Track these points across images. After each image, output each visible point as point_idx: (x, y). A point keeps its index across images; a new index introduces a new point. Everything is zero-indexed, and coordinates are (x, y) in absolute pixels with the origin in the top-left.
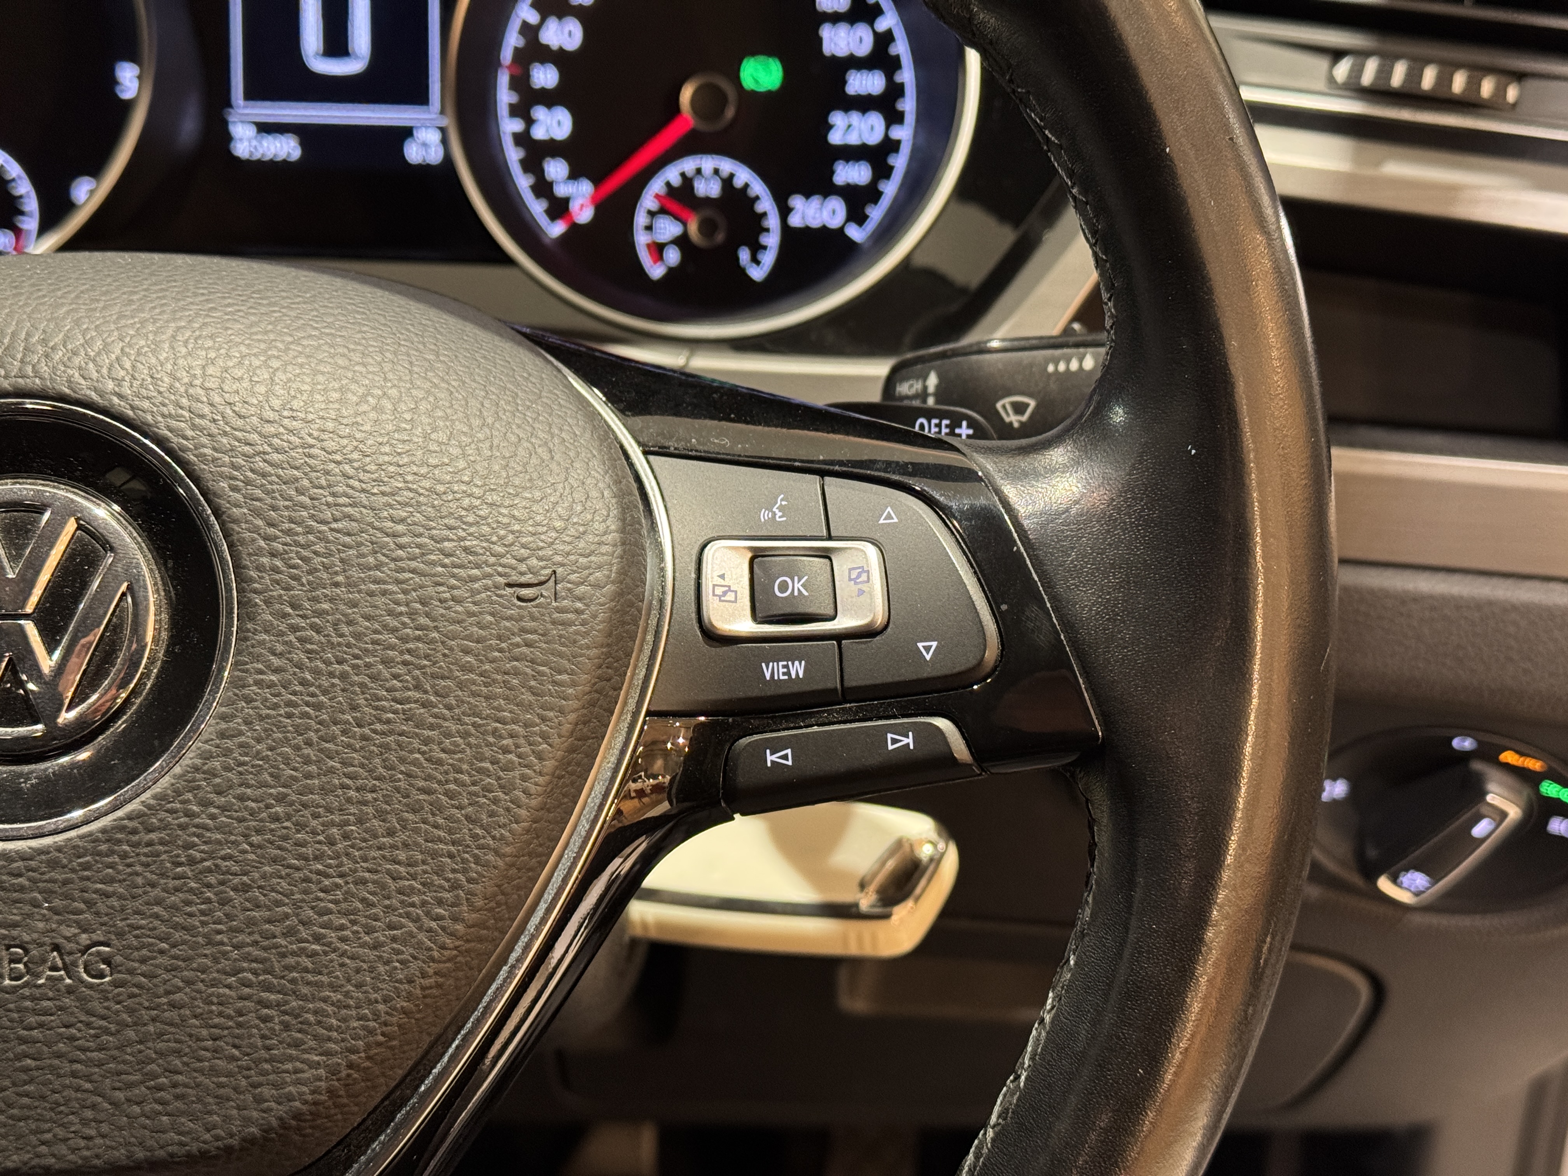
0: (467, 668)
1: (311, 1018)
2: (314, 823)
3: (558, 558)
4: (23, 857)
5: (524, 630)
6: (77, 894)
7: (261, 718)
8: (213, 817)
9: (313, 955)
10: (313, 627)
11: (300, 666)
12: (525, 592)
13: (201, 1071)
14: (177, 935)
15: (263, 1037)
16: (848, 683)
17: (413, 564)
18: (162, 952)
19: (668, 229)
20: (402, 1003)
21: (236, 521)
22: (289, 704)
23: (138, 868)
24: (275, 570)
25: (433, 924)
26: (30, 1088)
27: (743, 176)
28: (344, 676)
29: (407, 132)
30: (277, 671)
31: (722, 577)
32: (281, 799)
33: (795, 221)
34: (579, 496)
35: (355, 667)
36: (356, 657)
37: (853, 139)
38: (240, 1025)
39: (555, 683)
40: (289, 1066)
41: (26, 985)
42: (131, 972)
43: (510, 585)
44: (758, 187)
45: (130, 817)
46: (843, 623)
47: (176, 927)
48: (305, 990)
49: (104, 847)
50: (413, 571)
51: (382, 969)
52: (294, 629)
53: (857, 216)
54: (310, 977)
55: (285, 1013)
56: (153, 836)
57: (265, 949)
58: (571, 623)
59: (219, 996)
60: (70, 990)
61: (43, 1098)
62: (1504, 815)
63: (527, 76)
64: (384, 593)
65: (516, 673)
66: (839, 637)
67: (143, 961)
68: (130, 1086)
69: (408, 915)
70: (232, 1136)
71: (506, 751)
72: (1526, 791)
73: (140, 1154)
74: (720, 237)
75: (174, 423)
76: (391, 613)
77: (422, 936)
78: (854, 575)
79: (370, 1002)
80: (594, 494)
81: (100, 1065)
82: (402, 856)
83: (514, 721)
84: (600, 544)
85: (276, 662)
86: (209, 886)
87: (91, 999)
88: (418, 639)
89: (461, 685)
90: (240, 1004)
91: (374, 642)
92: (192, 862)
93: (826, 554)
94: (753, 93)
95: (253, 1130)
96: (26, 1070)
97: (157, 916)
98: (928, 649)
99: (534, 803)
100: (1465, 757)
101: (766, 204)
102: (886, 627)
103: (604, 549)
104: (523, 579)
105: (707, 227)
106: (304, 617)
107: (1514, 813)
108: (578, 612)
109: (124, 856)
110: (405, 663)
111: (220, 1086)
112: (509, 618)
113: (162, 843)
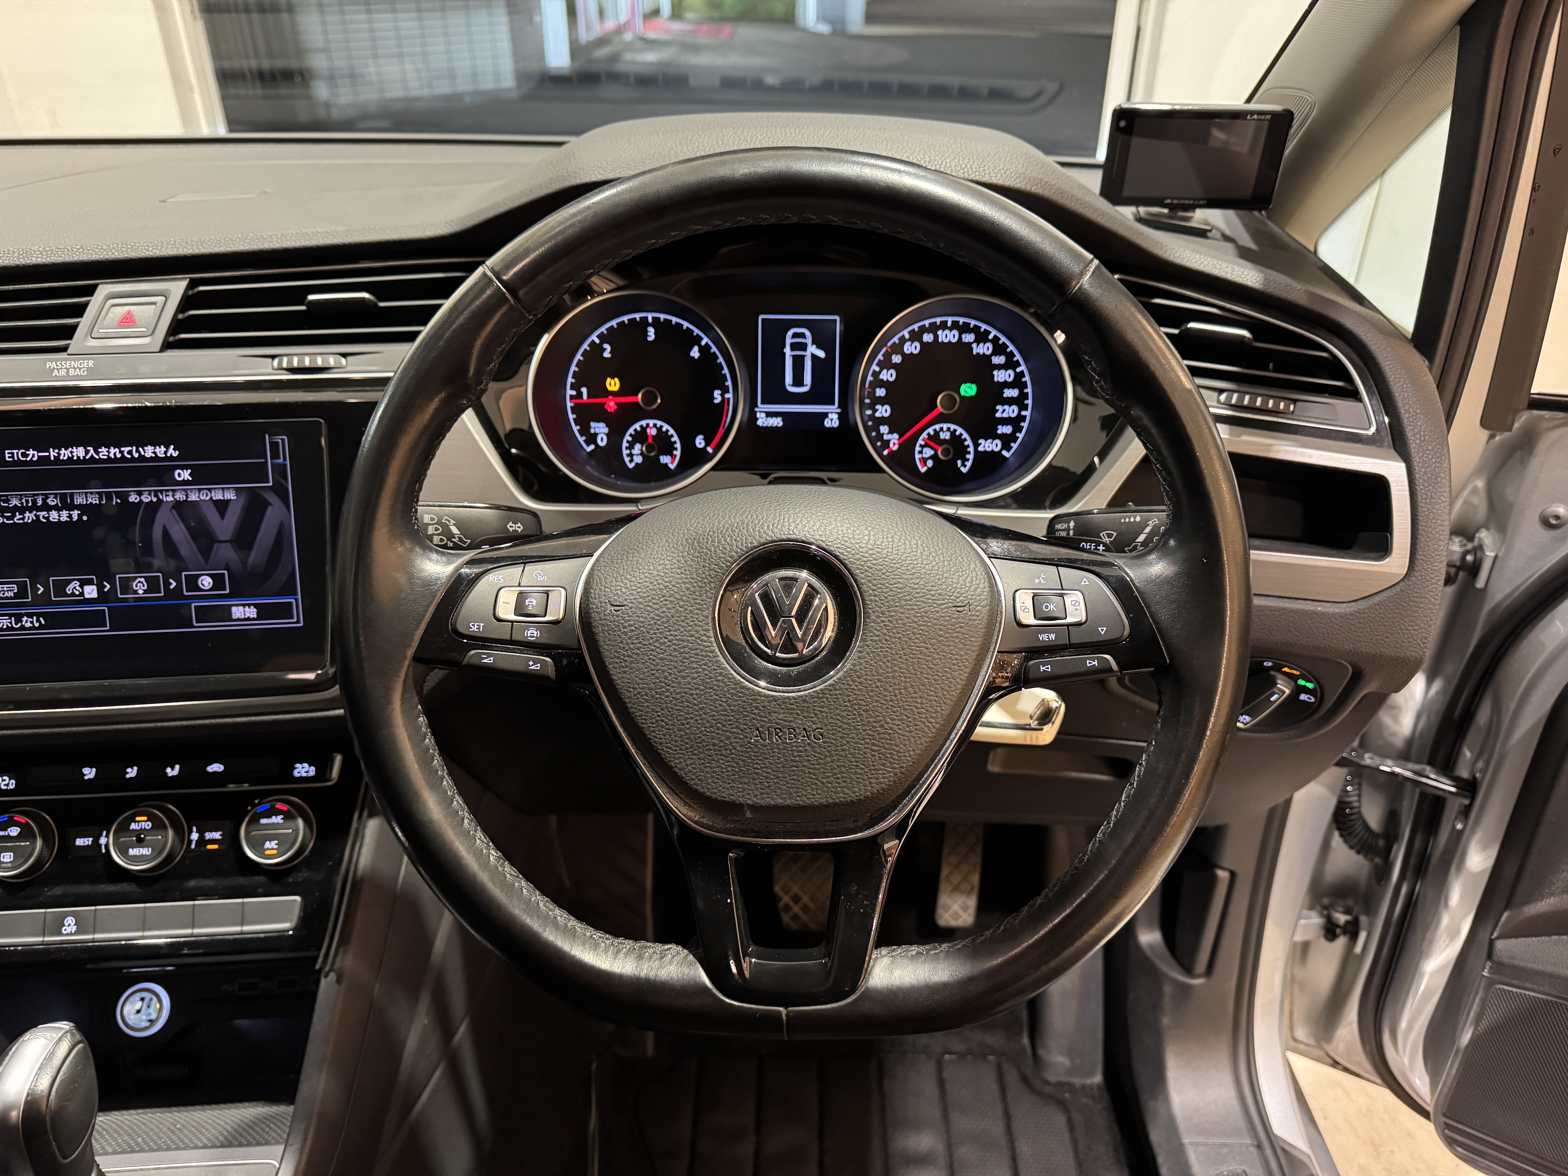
0: (940, 636)
1: (888, 755)
2: (891, 689)
3: (969, 597)
4: (794, 698)
5: (959, 622)
6: (812, 711)
7: (873, 652)
8: (856, 686)
9: (889, 734)
10: (889, 621)
11: (885, 634)
12: (959, 609)
13: (851, 773)
14: (845, 726)
15: (872, 762)
16: (1072, 642)
17: (922, 599)
18: (839, 732)
19: (928, 452)
20: (918, 752)
21: (862, 584)
22: (881, 647)
23: (832, 703)
24: (876, 601)
25: (930, 725)
26: (795, 777)
27: (960, 430)
28: (899, 638)
29: (825, 415)
30: (877, 636)
31: (1023, 603)
32: (879, 680)
33: (980, 449)
34: (974, 574)
35: (903, 635)
36: (903, 631)
37: (1005, 415)
38: (865, 757)
39: (970, 641)
40: (881, 772)
41: (794, 742)
42: (829, 738)
43: (954, 607)
44: (965, 435)
45: (829, 686)
46: (1070, 620)
47: (844, 723)
48: (887, 746)
49: (821, 696)
50: (922, 602)
51: (912, 740)
52: (883, 621)
53: (1006, 447)
54: (888, 742)
55: (880, 754)
56: (837, 692)
57: (874, 731)
58: (975, 620)
59: (858, 747)
60: (809, 744)
61: (799, 781)
62: (1284, 692)
63: (875, 393)
64: (913, 609)
65: (957, 637)
66: (1068, 625)
67: (833, 734)
68: (828, 777)
69: (921, 721)
70: (861, 795)
71: (954, 665)
72: (1293, 683)
73: (831, 801)
74: (950, 456)
75: (840, 551)
76: (915, 616)
77: (926, 729)
78: (1073, 603)
79: (908, 751)
80: (979, 573)
81: (818, 769)
82: (919, 700)
83: (957, 655)
84: (983, 592)
85: (877, 633)
86: (855, 709)
87: (816, 747)
88: (924, 625)
89: (939, 642)
90: (865, 750)
91: (909, 626)
92: (850, 701)
93: (1062, 595)
94: (965, 397)
95: (869, 794)
96: (794, 771)
97: (838, 719)
98: (1102, 630)
99: (964, 683)
100: (1269, 669)
101: (969, 442)
102: (1086, 622)
103: (985, 593)
104: (958, 604)
105: (946, 452)
106: (886, 617)
107: (1287, 692)
108: (978, 616)
109: (827, 698)
110: (920, 634)
111: (858, 778)
112: (955, 618)
113: (840, 694)
